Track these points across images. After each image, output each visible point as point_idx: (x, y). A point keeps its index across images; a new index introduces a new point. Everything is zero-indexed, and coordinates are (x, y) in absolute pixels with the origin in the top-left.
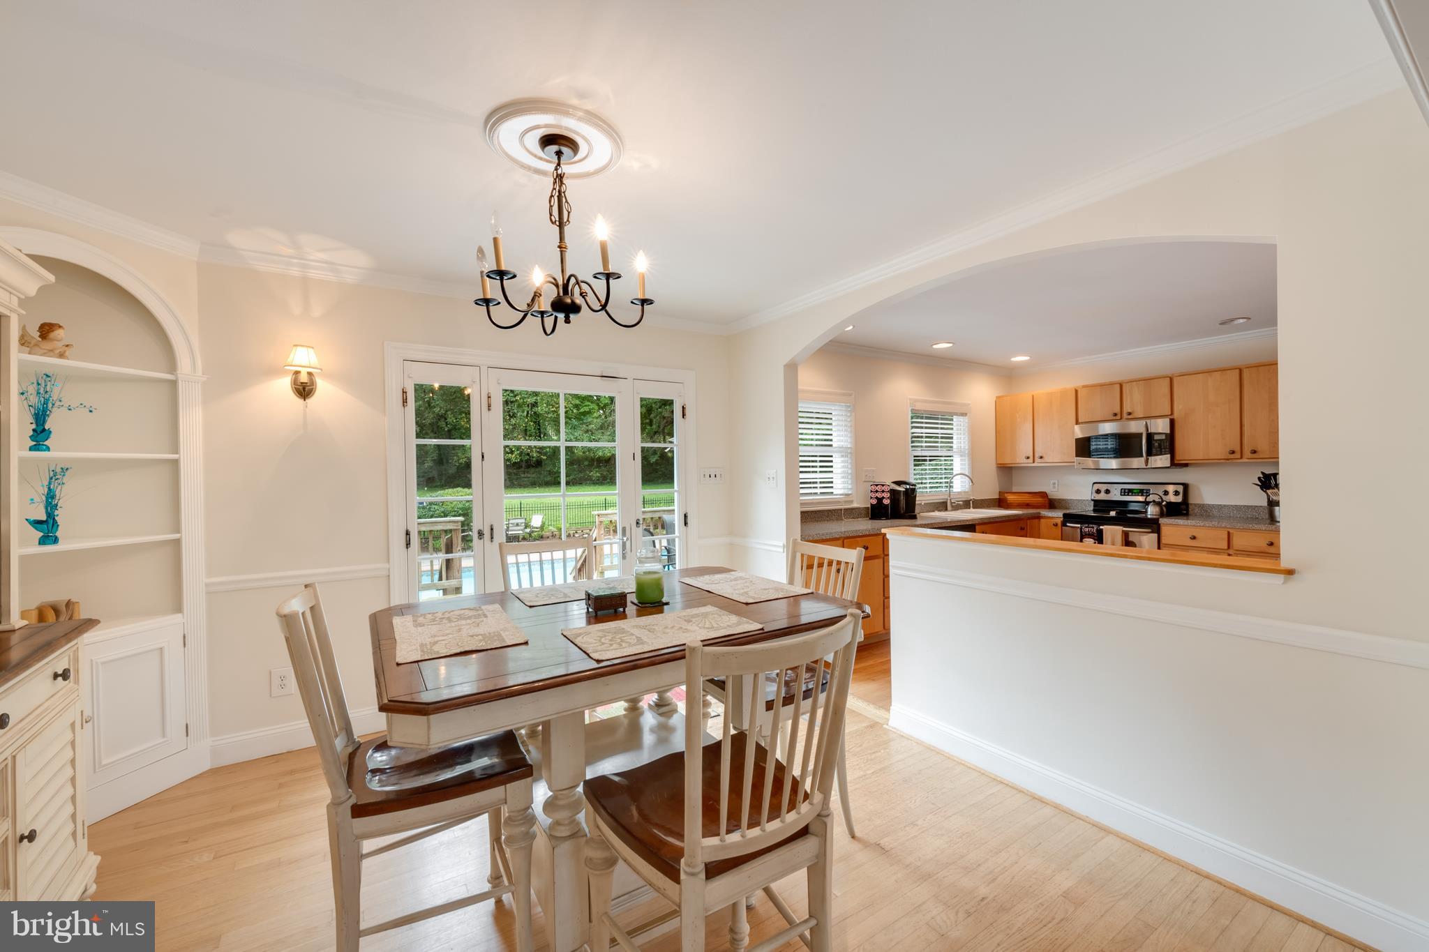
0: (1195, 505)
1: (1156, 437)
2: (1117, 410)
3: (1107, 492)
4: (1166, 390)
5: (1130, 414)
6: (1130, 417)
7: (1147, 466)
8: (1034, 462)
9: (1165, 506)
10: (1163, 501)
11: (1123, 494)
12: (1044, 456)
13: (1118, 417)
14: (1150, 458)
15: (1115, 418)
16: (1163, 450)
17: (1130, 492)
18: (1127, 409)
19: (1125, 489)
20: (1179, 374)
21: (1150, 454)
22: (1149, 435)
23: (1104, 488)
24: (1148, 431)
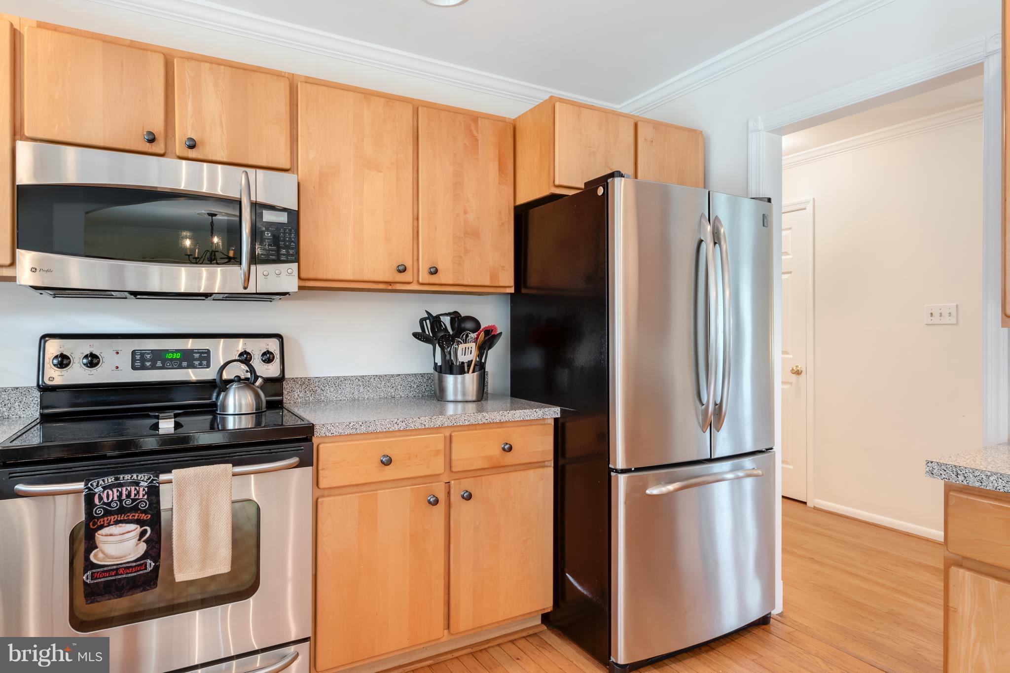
0: (294, 380)
1: (268, 217)
2: (157, 125)
4: (282, 106)
5: (193, 145)
6: (192, 153)
7: (245, 288)
9: (262, 387)
10: (256, 377)
11: (138, 364)
13: (158, 147)
14: (253, 268)
15: (147, 147)
16: (283, 251)
17: (158, 359)
18: (184, 129)
19: (142, 354)
20: (310, 81)
21: (254, 260)
22: (258, 207)
23: (78, 350)
24: (253, 199)
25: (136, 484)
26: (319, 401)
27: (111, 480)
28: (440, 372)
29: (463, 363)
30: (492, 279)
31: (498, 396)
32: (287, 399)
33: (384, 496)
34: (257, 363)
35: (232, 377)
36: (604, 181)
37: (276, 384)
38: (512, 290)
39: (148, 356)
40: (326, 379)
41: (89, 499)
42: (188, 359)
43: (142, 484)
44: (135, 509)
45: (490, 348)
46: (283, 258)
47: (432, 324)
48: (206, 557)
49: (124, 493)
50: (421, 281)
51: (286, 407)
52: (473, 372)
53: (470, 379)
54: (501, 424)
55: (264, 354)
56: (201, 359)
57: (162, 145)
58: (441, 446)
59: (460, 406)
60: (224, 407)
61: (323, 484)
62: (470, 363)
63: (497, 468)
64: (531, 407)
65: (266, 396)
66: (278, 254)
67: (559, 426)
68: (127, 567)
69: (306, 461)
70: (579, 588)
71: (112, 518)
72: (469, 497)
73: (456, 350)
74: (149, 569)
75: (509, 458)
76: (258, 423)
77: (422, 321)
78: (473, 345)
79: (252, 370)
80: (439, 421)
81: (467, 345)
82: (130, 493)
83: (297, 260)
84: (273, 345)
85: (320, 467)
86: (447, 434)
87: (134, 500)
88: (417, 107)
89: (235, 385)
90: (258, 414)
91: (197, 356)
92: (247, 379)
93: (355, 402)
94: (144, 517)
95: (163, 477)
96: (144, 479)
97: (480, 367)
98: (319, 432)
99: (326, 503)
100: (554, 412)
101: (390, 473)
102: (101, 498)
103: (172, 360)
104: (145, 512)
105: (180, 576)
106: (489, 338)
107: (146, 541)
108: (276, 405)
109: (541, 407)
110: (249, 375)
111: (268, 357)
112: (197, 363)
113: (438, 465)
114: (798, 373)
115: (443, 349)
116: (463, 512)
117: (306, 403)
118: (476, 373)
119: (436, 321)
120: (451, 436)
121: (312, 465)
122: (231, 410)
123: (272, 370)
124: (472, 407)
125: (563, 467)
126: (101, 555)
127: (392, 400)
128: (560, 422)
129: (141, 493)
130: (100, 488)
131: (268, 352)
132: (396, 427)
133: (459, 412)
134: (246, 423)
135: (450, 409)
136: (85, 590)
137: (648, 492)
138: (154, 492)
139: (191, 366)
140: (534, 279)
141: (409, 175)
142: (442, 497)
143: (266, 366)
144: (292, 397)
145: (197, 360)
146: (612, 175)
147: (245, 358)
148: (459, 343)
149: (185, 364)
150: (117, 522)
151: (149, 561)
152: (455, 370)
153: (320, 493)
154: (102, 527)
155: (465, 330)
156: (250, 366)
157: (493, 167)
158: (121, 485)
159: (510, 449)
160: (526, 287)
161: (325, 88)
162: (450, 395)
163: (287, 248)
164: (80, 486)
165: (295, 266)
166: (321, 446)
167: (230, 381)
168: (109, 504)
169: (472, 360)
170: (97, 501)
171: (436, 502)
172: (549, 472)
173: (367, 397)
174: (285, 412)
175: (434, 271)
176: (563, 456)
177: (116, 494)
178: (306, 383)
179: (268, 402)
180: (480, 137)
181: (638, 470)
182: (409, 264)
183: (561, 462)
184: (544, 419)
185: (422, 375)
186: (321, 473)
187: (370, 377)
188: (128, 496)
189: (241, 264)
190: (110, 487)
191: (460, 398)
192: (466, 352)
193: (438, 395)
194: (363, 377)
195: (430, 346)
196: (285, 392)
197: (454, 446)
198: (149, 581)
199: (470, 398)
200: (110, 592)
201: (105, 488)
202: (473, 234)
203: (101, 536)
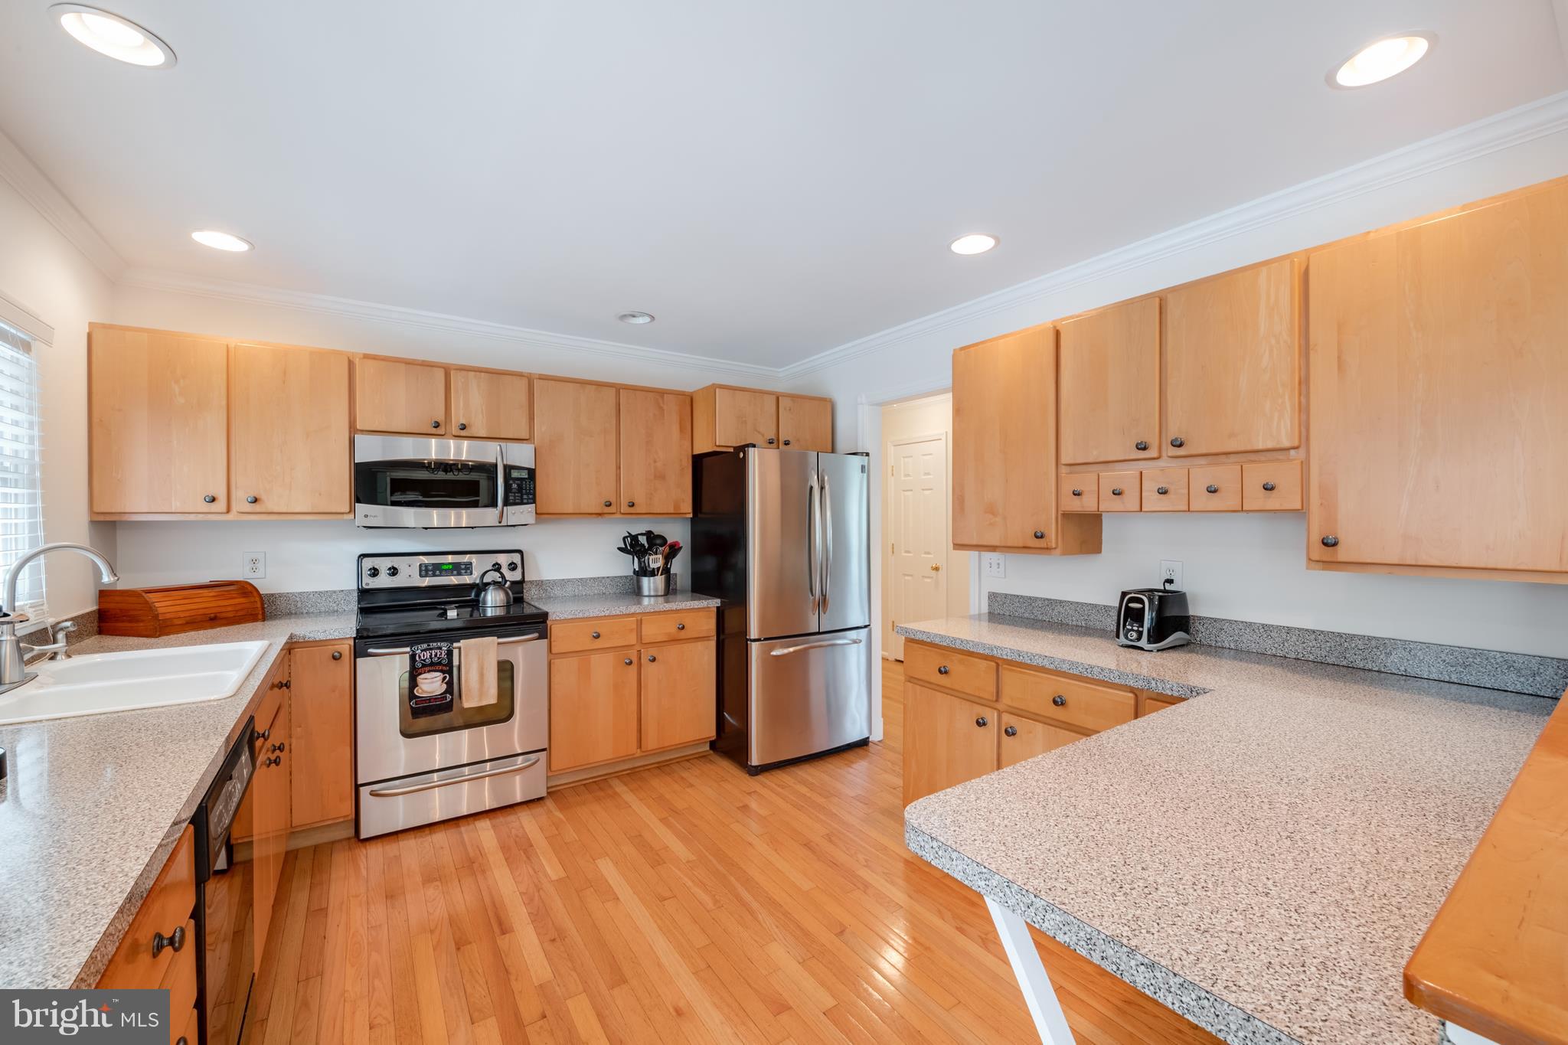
0: (531, 582)
1: (515, 474)
2: (440, 417)
3: (394, 571)
4: (522, 397)
5: (463, 427)
6: (463, 433)
7: (500, 522)
8: (228, 511)
9: (509, 588)
10: (506, 581)
11: (423, 573)
12: (263, 496)
13: (440, 431)
14: (505, 508)
15: (434, 431)
16: (525, 497)
17: (436, 570)
18: (458, 417)
19: (426, 566)
20: (543, 378)
21: (506, 503)
22: (508, 469)
23: (384, 564)
24: (505, 463)
25: (440, 648)
26: (550, 598)
27: (425, 646)
28: (637, 576)
29: (654, 569)
30: (674, 509)
31: (683, 591)
32: (527, 596)
33: (595, 659)
34: (505, 570)
35: (490, 581)
36: (743, 448)
37: (518, 586)
38: (691, 516)
39: (430, 568)
40: (554, 581)
41: (413, 657)
42: (457, 569)
43: (443, 648)
44: (440, 663)
45: (674, 557)
46: (525, 501)
47: (632, 540)
48: (482, 693)
49: (433, 654)
50: (622, 511)
51: (527, 600)
52: (661, 575)
53: (660, 580)
54: (677, 611)
55: (510, 564)
56: (467, 569)
57: (443, 429)
58: (635, 626)
59: (652, 599)
60: (484, 602)
61: (554, 650)
62: (658, 568)
63: (674, 641)
64: (700, 599)
65: (513, 594)
66: (522, 499)
67: (720, 613)
68: (435, 698)
69: (544, 635)
70: (731, 721)
71: (427, 669)
72: (654, 660)
73: (649, 559)
74: (448, 700)
75: (683, 634)
76: (508, 612)
77: (624, 539)
78: (661, 556)
79: (503, 576)
80: (634, 609)
81: (656, 556)
82: (437, 653)
83: (534, 502)
84: (516, 558)
85: (552, 640)
86: (639, 618)
87: (439, 658)
88: (618, 388)
89: (491, 587)
90: (508, 606)
91: (463, 567)
92: (500, 582)
93: (576, 598)
94: (444, 668)
95: (455, 645)
96: (445, 646)
97: (666, 571)
98: (550, 617)
99: (558, 663)
100: (716, 602)
101: (598, 644)
102: (420, 657)
103: (446, 570)
104: (445, 665)
105: (467, 705)
106: (674, 550)
107: (446, 683)
108: (519, 600)
109: (706, 599)
110: (500, 580)
111: (513, 567)
112: (463, 571)
113: (632, 639)
114: (937, 569)
115: (639, 560)
116: (651, 671)
117: (540, 598)
118: (663, 576)
119: (634, 538)
120: (641, 620)
121: (547, 638)
122: (489, 604)
123: (516, 576)
124: (661, 599)
125: (723, 640)
126: (420, 691)
127: (603, 596)
128: (721, 609)
129: (443, 654)
130: (419, 651)
131: (513, 563)
132: (603, 614)
133: (652, 602)
134: (500, 612)
135: (646, 601)
136: (412, 711)
137: (772, 653)
138: (450, 653)
139: (459, 574)
140: (706, 507)
141: (613, 437)
142: (635, 660)
143: (512, 573)
144: (530, 594)
145: (463, 569)
146: (748, 446)
147: (497, 568)
148: (650, 555)
149: (455, 572)
150: (429, 671)
151: (448, 695)
152: (648, 573)
153: (552, 656)
154: (421, 674)
155: (656, 545)
156: (501, 573)
157: (675, 428)
158: (431, 649)
159: (683, 628)
160: (701, 513)
161: (552, 382)
162: (646, 592)
163: (527, 494)
164: (408, 649)
165: (534, 505)
166: (552, 627)
167: (488, 584)
168: (424, 660)
169: (659, 568)
170: (417, 658)
171: (631, 663)
172: (712, 644)
173: (584, 593)
174: (525, 605)
175: (632, 505)
176: (723, 632)
177: (429, 654)
178: (540, 584)
179: (514, 598)
180: (665, 407)
181: (765, 639)
182: (613, 500)
183: (722, 637)
184: (709, 607)
185: (626, 577)
186: (553, 644)
187: (587, 579)
188: (436, 656)
189: (497, 506)
190: (425, 650)
191: (652, 593)
192: (656, 561)
193: (637, 592)
194: (581, 579)
195: (631, 557)
196: (525, 591)
197: (643, 626)
198: (448, 707)
199: (660, 594)
200: (426, 713)
201: (422, 651)
202: (660, 477)
203: (420, 679)
